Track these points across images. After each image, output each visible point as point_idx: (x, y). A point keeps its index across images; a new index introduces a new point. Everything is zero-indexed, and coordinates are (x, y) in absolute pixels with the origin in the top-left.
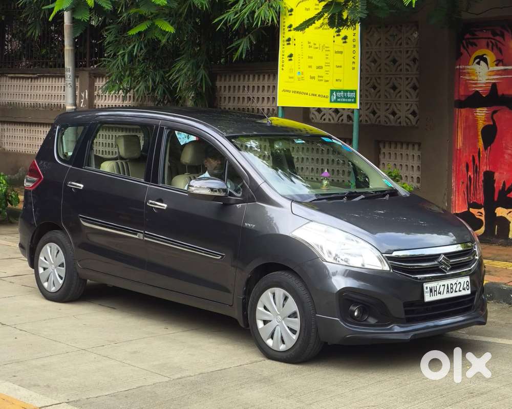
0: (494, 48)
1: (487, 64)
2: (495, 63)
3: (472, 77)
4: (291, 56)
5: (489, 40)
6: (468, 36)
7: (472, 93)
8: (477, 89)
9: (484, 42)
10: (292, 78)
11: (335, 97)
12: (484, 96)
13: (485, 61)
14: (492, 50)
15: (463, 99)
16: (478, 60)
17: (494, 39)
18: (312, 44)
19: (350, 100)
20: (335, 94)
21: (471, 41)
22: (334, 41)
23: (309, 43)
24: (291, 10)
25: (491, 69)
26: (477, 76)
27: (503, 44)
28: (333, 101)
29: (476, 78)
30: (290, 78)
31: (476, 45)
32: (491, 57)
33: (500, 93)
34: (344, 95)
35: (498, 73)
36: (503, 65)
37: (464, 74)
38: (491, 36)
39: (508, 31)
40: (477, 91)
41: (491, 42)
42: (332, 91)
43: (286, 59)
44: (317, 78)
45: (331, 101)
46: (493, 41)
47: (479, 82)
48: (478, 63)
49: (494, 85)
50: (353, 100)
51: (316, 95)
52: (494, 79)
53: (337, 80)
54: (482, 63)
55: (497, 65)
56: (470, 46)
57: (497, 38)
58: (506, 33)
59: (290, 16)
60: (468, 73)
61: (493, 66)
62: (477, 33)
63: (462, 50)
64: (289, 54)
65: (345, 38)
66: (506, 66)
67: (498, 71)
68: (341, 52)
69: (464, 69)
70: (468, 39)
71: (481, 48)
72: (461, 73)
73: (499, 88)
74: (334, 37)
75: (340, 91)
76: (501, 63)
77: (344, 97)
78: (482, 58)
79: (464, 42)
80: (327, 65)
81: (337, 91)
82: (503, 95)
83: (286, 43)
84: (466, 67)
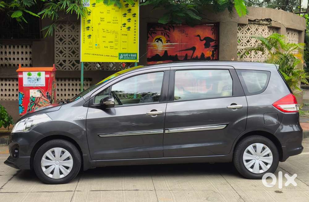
0: (166, 35)
1: (162, 42)
2: (166, 42)
3: (155, 48)
4: (90, 36)
5: (162, 31)
6: (151, 29)
7: (154, 55)
8: (158, 53)
9: (160, 32)
10: (91, 47)
11: (122, 57)
12: (161, 56)
13: (161, 41)
14: (164, 36)
15: (150, 57)
16: (157, 40)
17: (165, 31)
18: (105, 30)
19: (133, 58)
20: (122, 56)
21: (153, 31)
22: (121, 29)
23: (103, 30)
24: (90, 12)
25: (164, 44)
26: (157, 47)
27: (169, 33)
28: (121, 58)
29: (157, 48)
30: (89, 47)
31: (156, 33)
32: (164, 39)
33: (169, 55)
34: (128, 55)
35: (167, 46)
36: (170, 43)
37: (151, 46)
38: (164, 30)
39: (171, 28)
40: (157, 54)
41: (164, 33)
42: (120, 54)
43: (86, 38)
44: (109, 47)
45: (119, 59)
46: (164, 32)
47: (158, 50)
48: (157, 42)
49: (166, 52)
50: (135, 58)
51: (109, 56)
52: (166, 49)
53: (123, 49)
54: (159, 41)
55: (167, 43)
56: (153, 34)
57: (167, 31)
58: (170, 28)
59: (89, 16)
60: (152, 46)
61: (164, 43)
62: (156, 28)
63: (149, 35)
64: (89, 35)
65: (129, 28)
66: (171, 43)
67: (168, 45)
68: (126, 35)
69: (150, 44)
70: (152, 31)
71: (159, 35)
72: (148, 46)
73: (168, 52)
74: (121, 27)
75: (126, 54)
76: (169, 42)
77: (129, 57)
78: (159, 39)
79: (150, 32)
80: (116, 41)
81: (123, 54)
82: (170, 56)
83: (86, 29)
84: (151, 43)
